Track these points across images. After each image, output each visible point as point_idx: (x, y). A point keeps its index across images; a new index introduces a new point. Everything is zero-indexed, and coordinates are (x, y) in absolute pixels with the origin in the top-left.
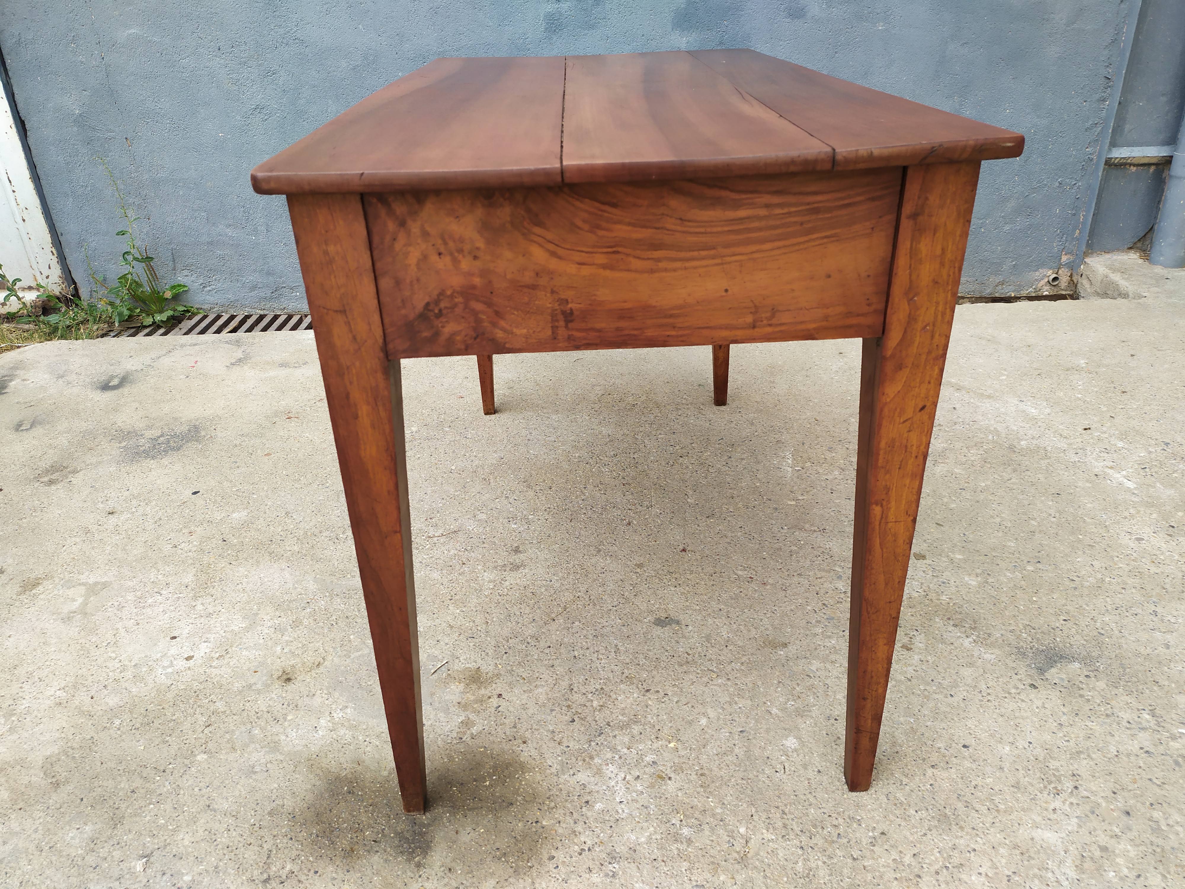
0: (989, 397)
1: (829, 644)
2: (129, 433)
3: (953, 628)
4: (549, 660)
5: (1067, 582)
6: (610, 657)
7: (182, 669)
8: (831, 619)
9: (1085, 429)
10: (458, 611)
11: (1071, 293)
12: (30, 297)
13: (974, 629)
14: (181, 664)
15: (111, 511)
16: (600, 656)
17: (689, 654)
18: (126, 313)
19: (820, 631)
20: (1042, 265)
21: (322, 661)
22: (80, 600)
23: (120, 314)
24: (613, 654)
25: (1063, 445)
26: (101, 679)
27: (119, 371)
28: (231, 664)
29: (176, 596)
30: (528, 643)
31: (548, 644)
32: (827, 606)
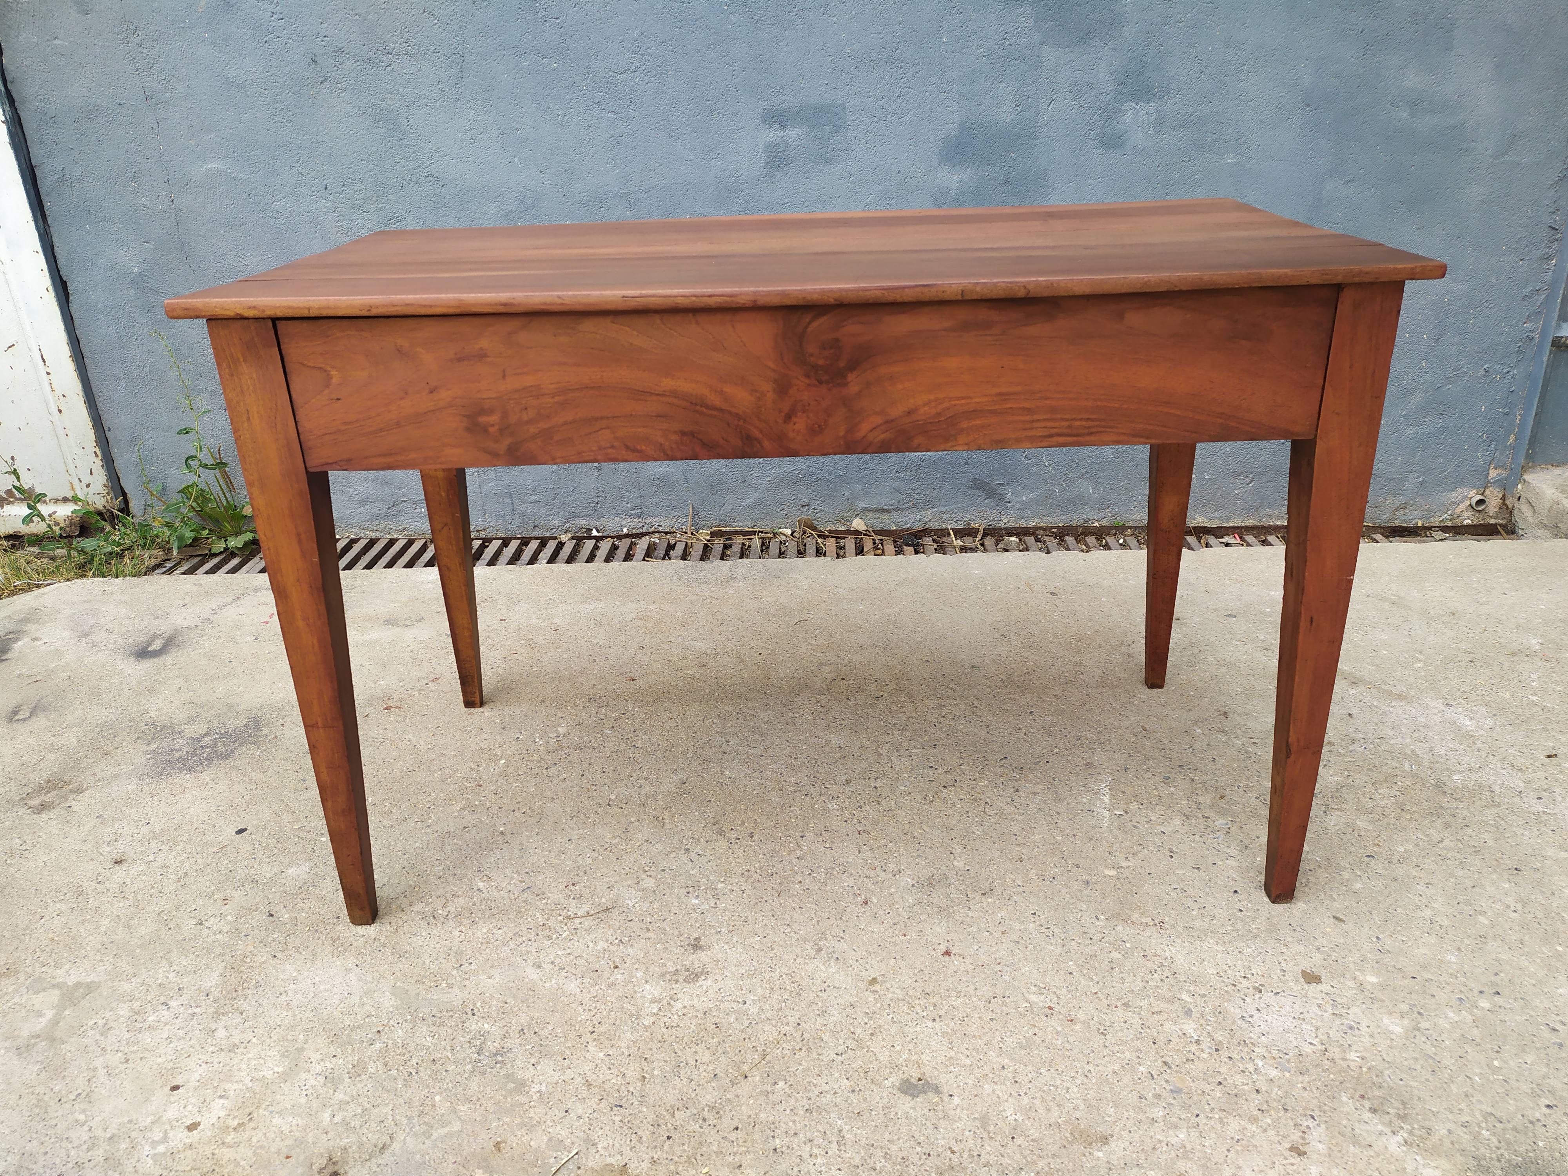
0: (1401, 697)
1: (1173, 1140)
2: (163, 728)
3: (1370, 1115)
4: (735, 1154)
5: (1546, 1034)
6: (830, 1153)
7: (180, 1146)
8: (1176, 1091)
9: (1549, 756)
10: (601, 1055)
11: (1504, 522)
12: (64, 511)
13: (1403, 1117)
14: (180, 1137)
15: (118, 857)
16: (816, 1151)
17: (953, 1152)
18: (189, 535)
19: (1161, 1113)
20: (1459, 482)
21: (389, 1141)
22: (49, 1014)
23: (180, 538)
24: (834, 1146)
25: (1517, 783)
26: (58, 1161)
27: (165, 628)
28: (254, 1140)
29: (190, 1011)
30: (704, 1120)
31: (735, 1123)
32: (1170, 1067)
